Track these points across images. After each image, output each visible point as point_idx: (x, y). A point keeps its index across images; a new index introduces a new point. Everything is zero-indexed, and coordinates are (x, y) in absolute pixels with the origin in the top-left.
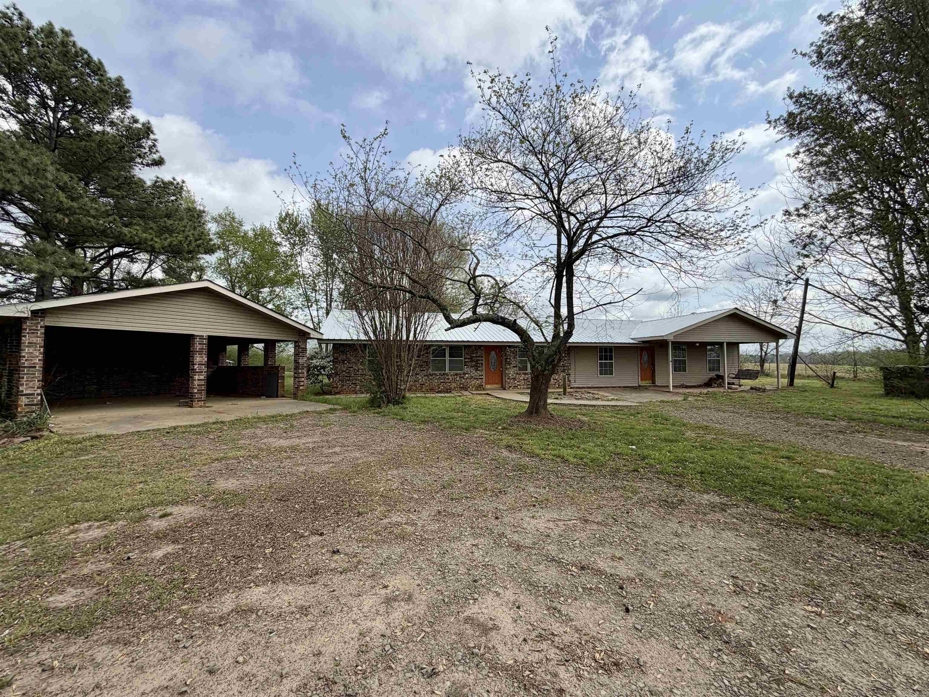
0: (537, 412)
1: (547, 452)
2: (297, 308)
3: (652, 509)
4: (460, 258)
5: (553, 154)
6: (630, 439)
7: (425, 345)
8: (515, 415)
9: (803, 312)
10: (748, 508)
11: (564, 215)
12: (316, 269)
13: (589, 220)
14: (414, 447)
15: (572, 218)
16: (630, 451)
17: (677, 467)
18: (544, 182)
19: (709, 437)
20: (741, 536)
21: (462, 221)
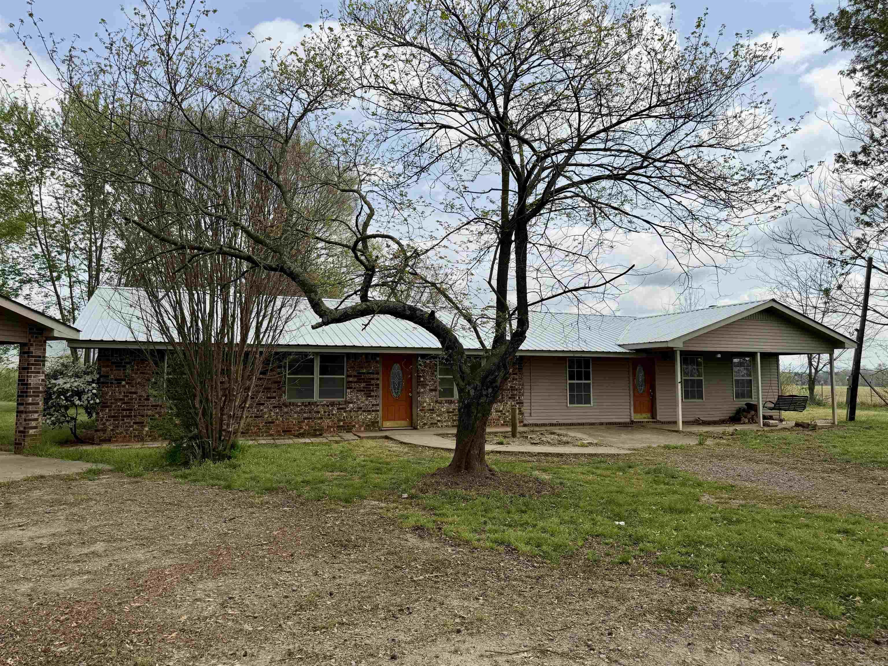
0: (468, 467)
1: (483, 536)
2: (30, 281)
3: (647, 625)
4: (340, 203)
5: (497, 42)
6: (617, 510)
7: (277, 353)
8: (433, 471)
9: (865, 308)
10: (789, 614)
11: (514, 142)
12: (71, 210)
13: (552, 152)
14: (248, 537)
15: (526, 147)
16: (615, 530)
17: (688, 554)
18: (481, 84)
19: (735, 503)
20: (778, 661)
21: (345, 141)
